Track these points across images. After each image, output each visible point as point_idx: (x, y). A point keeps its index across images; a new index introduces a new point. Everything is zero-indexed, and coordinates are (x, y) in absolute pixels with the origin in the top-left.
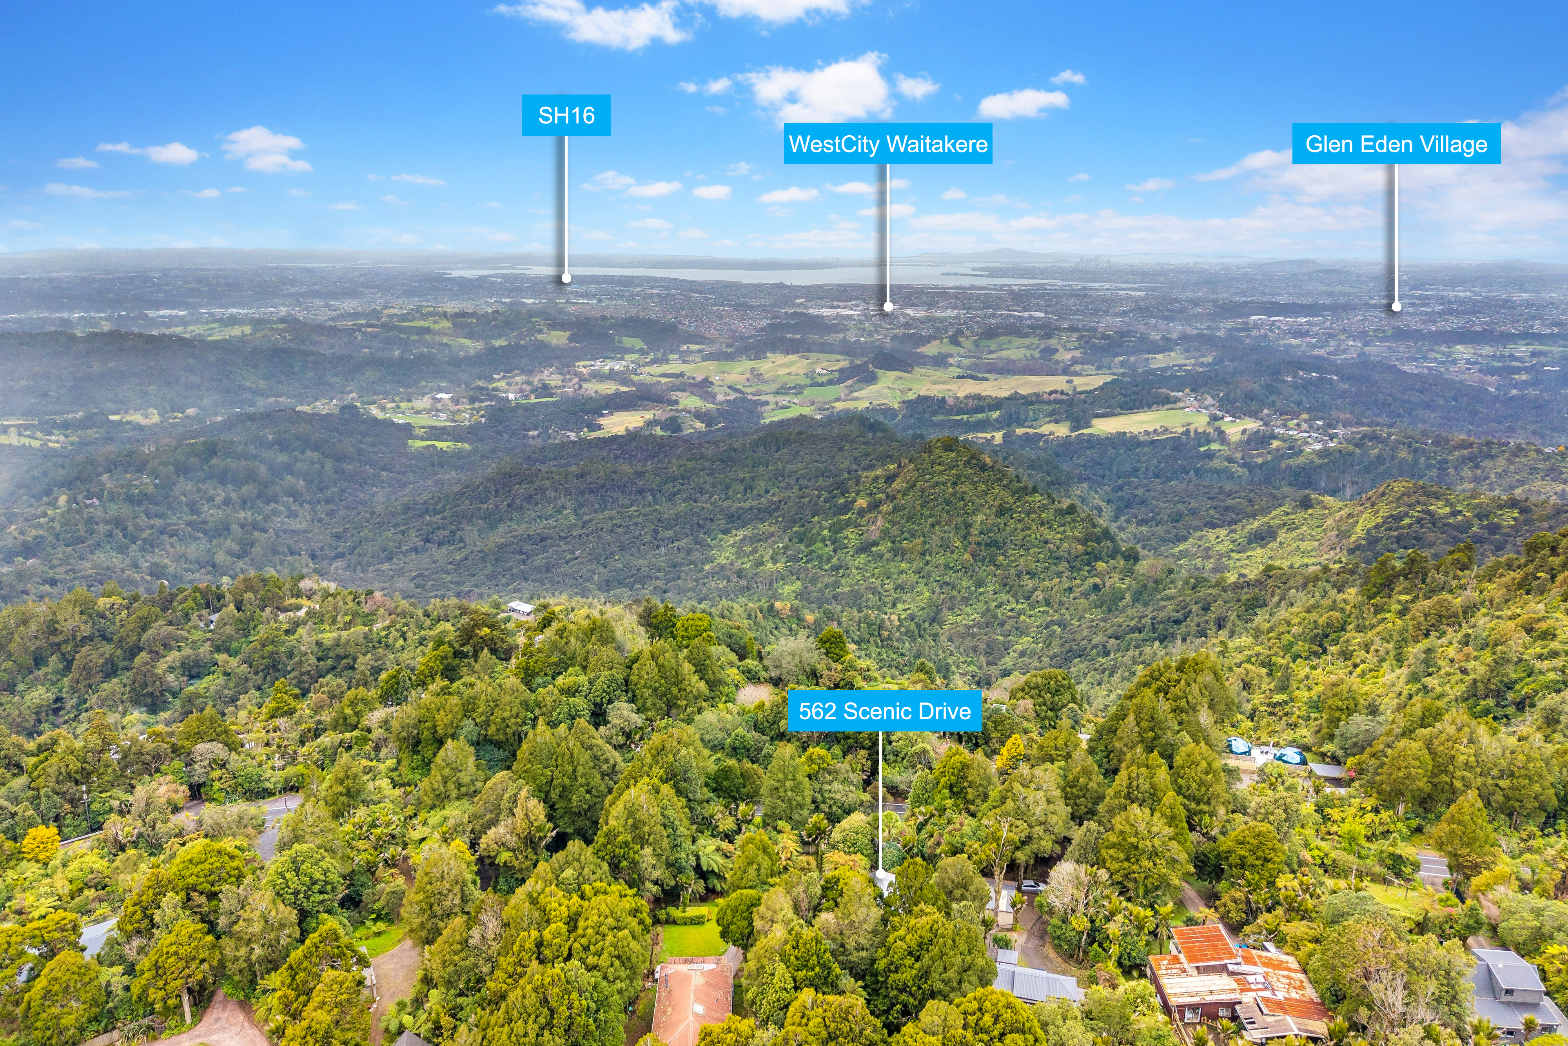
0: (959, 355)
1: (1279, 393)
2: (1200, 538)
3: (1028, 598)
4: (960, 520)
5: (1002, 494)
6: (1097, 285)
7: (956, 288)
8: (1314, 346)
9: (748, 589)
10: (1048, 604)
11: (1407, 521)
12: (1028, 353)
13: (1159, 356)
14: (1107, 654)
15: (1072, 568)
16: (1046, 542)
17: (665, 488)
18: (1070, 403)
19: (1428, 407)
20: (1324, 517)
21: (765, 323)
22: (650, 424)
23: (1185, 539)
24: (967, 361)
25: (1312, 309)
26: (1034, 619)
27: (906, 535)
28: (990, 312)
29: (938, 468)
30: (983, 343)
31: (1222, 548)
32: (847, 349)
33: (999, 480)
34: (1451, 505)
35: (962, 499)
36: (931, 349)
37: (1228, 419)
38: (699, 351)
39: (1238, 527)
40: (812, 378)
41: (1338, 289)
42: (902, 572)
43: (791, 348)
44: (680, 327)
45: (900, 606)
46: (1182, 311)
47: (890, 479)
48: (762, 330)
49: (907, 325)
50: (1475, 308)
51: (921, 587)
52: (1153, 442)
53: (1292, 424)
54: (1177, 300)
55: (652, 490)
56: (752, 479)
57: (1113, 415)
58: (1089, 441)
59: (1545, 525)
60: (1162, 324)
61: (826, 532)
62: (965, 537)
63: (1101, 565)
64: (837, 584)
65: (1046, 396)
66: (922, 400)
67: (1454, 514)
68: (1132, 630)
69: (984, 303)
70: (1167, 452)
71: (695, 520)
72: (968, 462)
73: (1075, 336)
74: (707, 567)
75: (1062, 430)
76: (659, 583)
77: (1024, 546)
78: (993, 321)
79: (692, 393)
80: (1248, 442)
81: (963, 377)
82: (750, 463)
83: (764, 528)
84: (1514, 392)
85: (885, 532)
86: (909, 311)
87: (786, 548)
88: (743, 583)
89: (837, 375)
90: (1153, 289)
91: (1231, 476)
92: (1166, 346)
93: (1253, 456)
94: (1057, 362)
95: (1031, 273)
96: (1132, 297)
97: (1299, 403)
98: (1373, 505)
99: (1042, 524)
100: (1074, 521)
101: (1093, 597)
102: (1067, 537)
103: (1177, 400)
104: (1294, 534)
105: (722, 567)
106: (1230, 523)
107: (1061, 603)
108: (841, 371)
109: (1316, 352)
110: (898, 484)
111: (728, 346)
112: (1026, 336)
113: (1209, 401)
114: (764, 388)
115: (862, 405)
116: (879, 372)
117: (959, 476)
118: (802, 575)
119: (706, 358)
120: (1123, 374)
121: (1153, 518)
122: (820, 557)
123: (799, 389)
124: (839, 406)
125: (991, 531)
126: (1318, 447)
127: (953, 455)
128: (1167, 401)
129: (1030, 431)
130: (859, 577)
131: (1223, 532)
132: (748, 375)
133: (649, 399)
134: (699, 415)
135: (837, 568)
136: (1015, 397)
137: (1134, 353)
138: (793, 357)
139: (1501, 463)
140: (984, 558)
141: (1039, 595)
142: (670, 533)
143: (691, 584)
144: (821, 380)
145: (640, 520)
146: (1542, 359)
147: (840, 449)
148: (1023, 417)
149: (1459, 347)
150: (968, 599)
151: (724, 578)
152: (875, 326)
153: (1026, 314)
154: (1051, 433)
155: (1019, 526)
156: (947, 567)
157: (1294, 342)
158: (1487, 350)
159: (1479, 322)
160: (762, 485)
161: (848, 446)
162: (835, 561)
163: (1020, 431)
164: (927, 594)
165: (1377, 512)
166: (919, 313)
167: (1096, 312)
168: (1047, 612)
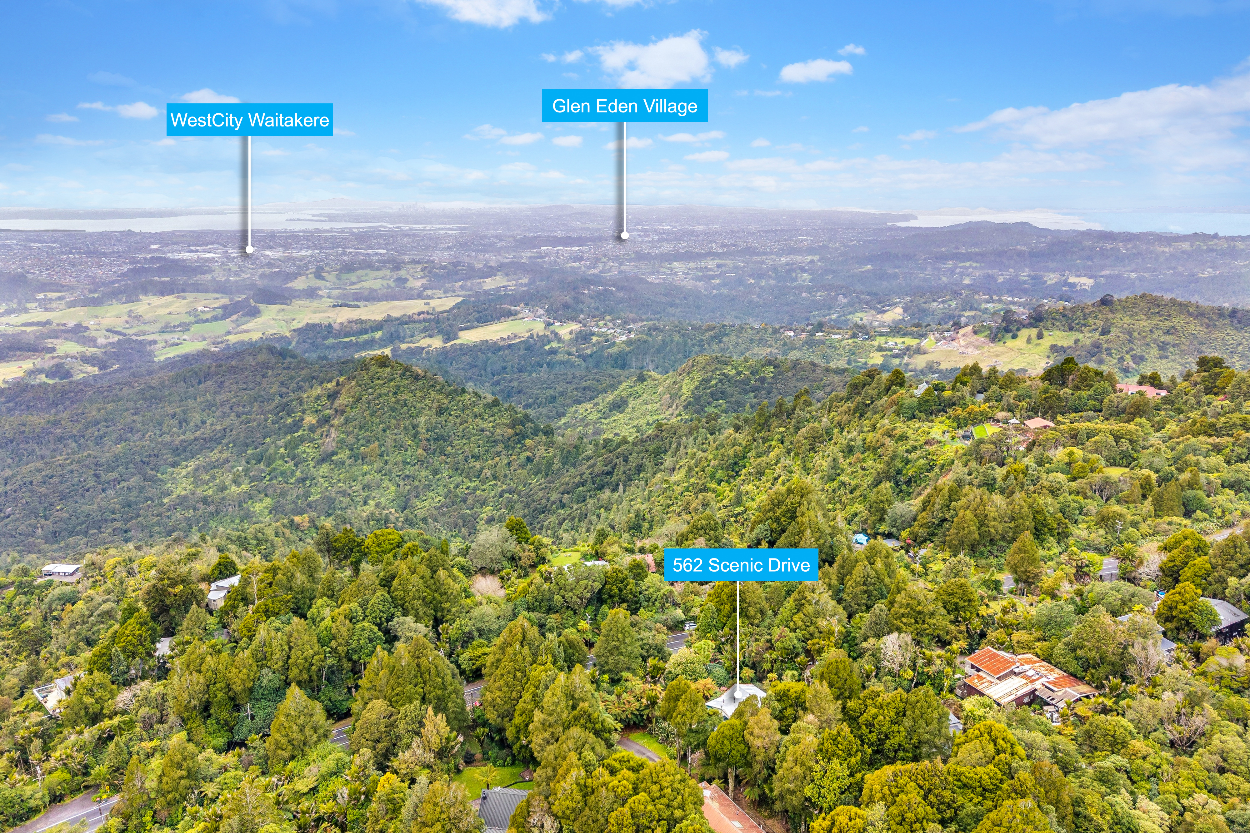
0: (326, 288)
1: (583, 303)
2: (576, 412)
3: (478, 477)
4: (407, 423)
5: (437, 397)
6: (420, 226)
7: (303, 231)
8: (589, 268)
9: (218, 513)
10: (495, 478)
11: (713, 382)
12: (385, 283)
13: (488, 280)
14: (563, 506)
15: (507, 447)
16: (483, 431)
17: (88, 433)
18: (437, 321)
19: (672, 305)
20: (656, 386)
21: (125, 268)
22: (31, 373)
23: (564, 414)
24: (336, 292)
25: (580, 241)
26: (488, 491)
27: (361, 442)
28: (340, 251)
29: (377, 382)
30: (344, 276)
31: (594, 416)
32: (221, 289)
33: (433, 386)
34: (735, 368)
35: (406, 405)
36: (299, 284)
37: (557, 324)
38: (60, 298)
39: (599, 400)
40: (196, 316)
41: (591, 226)
42: (365, 474)
43: (164, 290)
44: (30, 276)
45: (372, 502)
46: (492, 244)
47: (332, 396)
48: (124, 274)
49: (269, 265)
50: (676, 237)
51: (386, 483)
52: (510, 346)
53: (602, 323)
54: (486, 237)
55: (73, 437)
56: (184, 412)
57: (473, 327)
58: (461, 349)
59: (790, 374)
60: (481, 255)
61: (282, 450)
62: (415, 436)
63: (528, 442)
64: (307, 495)
65: (416, 317)
66: (311, 328)
67: (739, 373)
68: (578, 486)
69: (333, 243)
70: (522, 352)
71: (138, 458)
72: (403, 374)
73: (419, 267)
74: (166, 500)
75: (437, 343)
76: (117, 524)
77: (465, 435)
78: (346, 258)
79: (66, 339)
80: (576, 340)
81: (338, 306)
82: (177, 398)
83: (214, 455)
84: (715, 292)
85: (341, 443)
86: (267, 252)
87: (246, 470)
88: (212, 508)
89: (220, 311)
90: (465, 229)
91: (573, 366)
92: (489, 272)
93: (583, 349)
94: (411, 289)
95: (365, 218)
96: (451, 235)
97: (597, 309)
98: (689, 374)
99: (476, 417)
100: (500, 411)
101: (529, 466)
102: (498, 424)
103: (516, 313)
104: (639, 401)
105: (184, 498)
106: (592, 398)
107: (506, 476)
108: (224, 307)
109: (592, 271)
110: (342, 400)
111: (91, 291)
112: (378, 269)
113: (540, 312)
114: (146, 328)
115: (255, 336)
116: (262, 307)
117: (398, 387)
118: (270, 491)
119: (72, 305)
120: (470, 296)
121: (534, 402)
122: (283, 473)
123: (185, 327)
124: (233, 339)
125: (435, 428)
126: (624, 338)
127: (388, 370)
128: (510, 314)
129: (411, 345)
130: (326, 484)
131: (589, 405)
132: (126, 318)
133: (19, 349)
134: (86, 360)
135: (303, 480)
136: (388, 320)
137: (469, 278)
138: (170, 298)
139: (733, 337)
140: (435, 450)
141: (487, 472)
142: (115, 475)
143: (155, 520)
144: (204, 317)
145: (74, 467)
146: (724, 269)
147: (263, 376)
148: (402, 334)
149: (676, 264)
150: (429, 486)
151: (188, 508)
152: (240, 266)
153: (371, 252)
154: (430, 346)
155: (458, 421)
156: (405, 463)
157: (576, 265)
158: (692, 265)
159: (682, 246)
160: (196, 417)
161: (270, 373)
162: (298, 474)
163: (404, 346)
164: (393, 488)
165: (693, 378)
166: (278, 254)
167: (427, 247)
168: (496, 485)
